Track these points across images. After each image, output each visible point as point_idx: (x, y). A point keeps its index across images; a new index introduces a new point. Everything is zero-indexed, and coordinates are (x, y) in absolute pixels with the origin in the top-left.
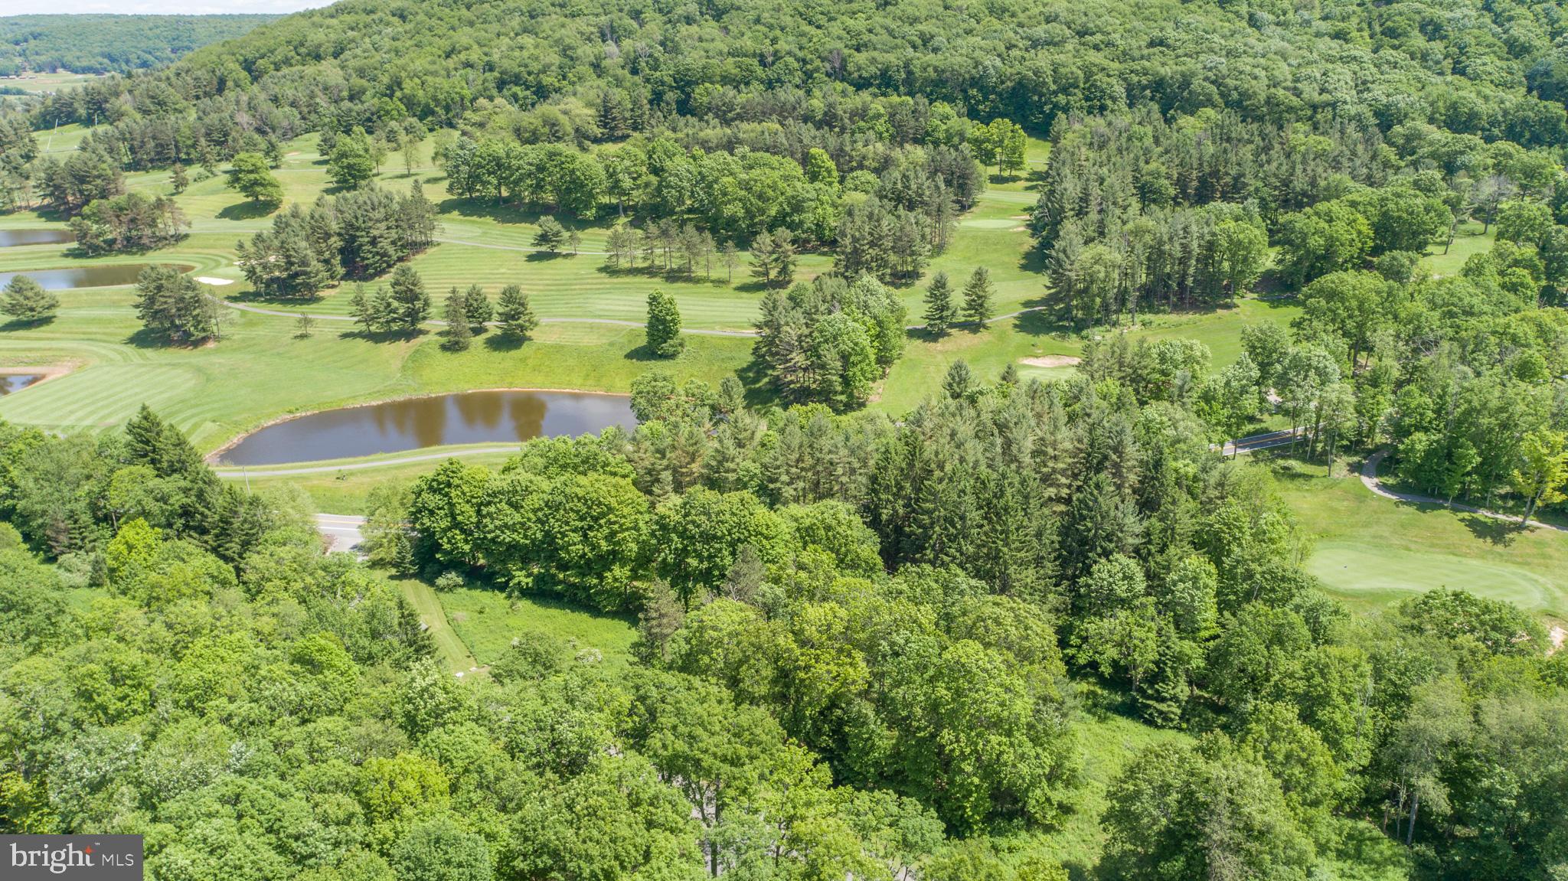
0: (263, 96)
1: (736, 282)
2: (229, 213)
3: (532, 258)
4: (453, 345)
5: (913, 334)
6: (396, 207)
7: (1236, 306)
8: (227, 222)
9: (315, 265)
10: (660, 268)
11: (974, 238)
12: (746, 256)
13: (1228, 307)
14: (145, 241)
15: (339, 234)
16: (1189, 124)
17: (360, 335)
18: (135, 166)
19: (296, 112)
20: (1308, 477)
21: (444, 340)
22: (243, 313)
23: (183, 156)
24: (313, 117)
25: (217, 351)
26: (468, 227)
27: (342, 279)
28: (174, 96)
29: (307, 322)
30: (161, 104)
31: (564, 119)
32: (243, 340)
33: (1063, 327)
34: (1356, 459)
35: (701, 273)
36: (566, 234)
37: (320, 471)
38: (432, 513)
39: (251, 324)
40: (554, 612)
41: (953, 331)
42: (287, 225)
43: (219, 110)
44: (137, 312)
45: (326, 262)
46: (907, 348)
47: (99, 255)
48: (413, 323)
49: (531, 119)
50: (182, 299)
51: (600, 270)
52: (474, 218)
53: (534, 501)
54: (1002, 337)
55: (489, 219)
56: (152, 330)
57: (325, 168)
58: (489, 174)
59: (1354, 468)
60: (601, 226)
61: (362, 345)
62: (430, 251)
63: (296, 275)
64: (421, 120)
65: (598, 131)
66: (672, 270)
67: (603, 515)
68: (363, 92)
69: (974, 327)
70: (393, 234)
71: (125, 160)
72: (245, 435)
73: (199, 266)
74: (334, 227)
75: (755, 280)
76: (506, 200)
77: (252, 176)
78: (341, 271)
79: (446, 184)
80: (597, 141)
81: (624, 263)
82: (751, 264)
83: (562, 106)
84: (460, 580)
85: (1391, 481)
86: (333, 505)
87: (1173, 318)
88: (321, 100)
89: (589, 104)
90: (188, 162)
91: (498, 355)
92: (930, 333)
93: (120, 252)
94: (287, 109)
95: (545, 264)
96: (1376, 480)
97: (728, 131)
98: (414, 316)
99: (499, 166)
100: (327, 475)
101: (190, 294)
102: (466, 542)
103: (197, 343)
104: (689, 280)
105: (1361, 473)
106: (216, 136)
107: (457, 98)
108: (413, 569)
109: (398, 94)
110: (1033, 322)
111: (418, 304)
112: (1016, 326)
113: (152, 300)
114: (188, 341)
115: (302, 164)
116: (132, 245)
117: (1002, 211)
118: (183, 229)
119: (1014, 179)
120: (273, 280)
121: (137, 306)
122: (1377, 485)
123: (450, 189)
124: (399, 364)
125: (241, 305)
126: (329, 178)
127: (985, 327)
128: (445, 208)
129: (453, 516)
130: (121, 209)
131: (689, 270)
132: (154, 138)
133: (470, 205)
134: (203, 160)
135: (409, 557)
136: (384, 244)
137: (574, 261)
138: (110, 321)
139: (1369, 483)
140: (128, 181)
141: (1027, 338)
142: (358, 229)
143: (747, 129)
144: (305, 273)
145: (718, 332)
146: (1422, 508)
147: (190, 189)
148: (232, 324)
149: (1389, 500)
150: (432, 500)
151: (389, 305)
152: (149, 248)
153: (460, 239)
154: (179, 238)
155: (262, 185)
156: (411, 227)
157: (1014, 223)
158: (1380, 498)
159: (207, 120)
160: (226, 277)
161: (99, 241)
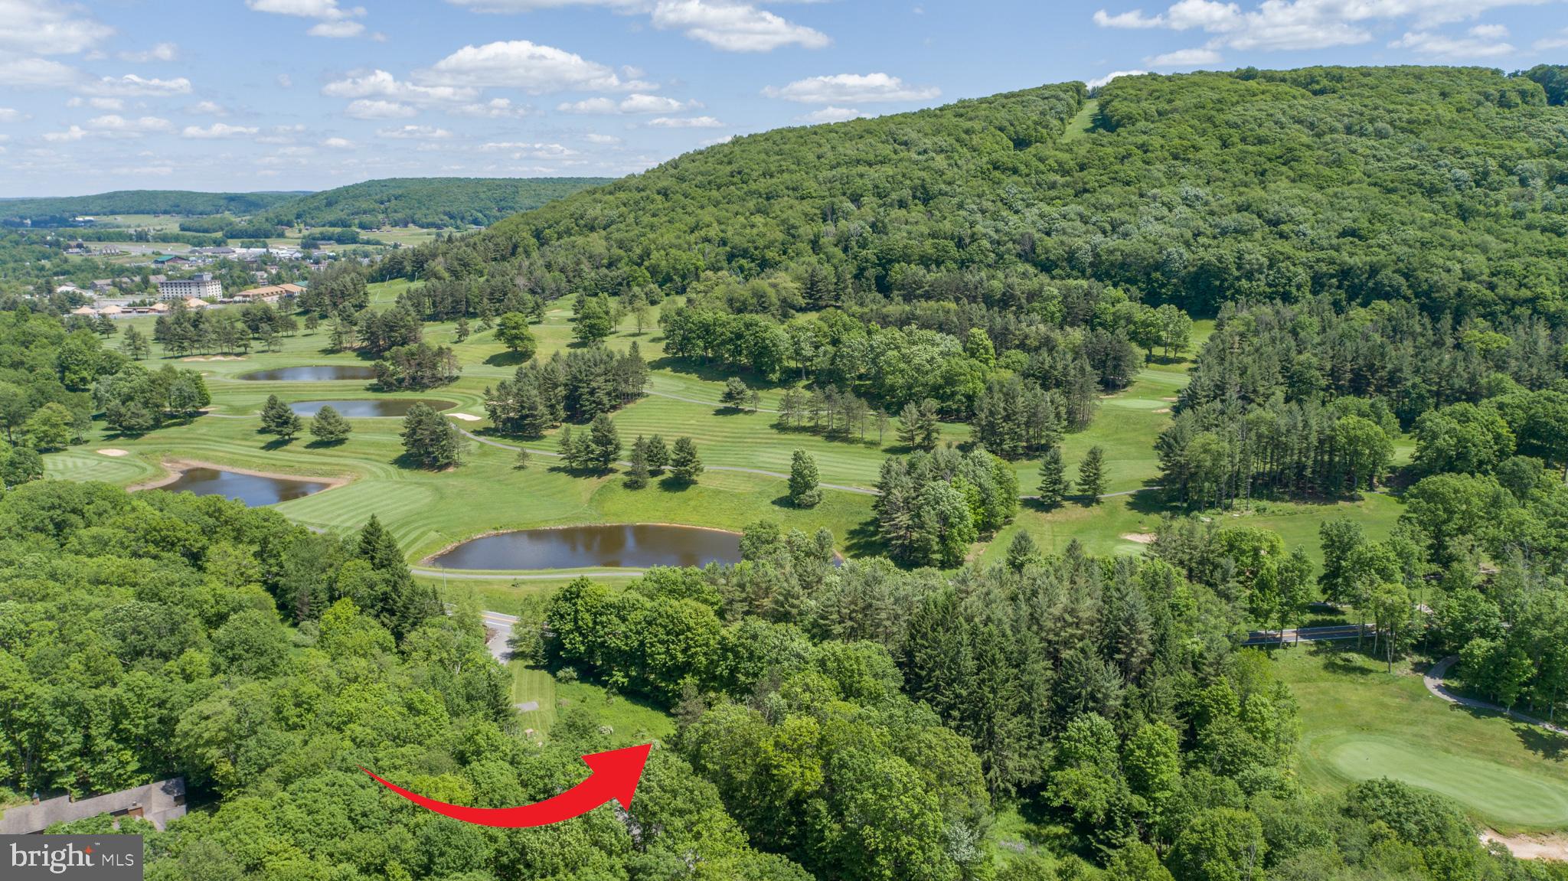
0: (541, 262)
1: (886, 445)
2: (495, 360)
3: (719, 412)
4: (633, 484)
5: (1028, 503)
6: (615, 363)
7: (1361, 499)
8: (491, 368)
9: (542, 409)
10: (824, 427)
11: (1117, 417)
12: (894, 421)
13: (1352, 499)
14: (426, 381)
15: (566, 385)
16: (1360, 315)
17: (565, 470)
18: (434, 318)
19: (563, 276)
20: (1364, 671)
21: (626, 479)
22: (482, 444)
23: (471, 310)
24: (577, 280)
25: (454, 474)
26: (676, 382)
27: (563, 421)
28: (477, 259)
29: (524, 456)
30: (466, 265)
31: (771, 292)
32: (476, 467)
33: (1176, 507)
34: (1424, 659)
35: (858, 435)
36: (750, 393)
37: (499, 579)
38: (562, 617)
39: (485, 454)
40: (639, 708)
41: (1065, 503)
42: (526, 375)
43: (504, 274)
44: (402, 440)
45: (552, 406)
46: (1018, 516)
47: (390, 391)
48: (606, 462)
49: (742, 290)
50: (434, 432)
51: (772, 426)
52: (683, 375)
53: (637, 616)
54: (1113, 512)
55: (694, 376)
56: (411, 455)
57: (573, 325)
58: (699, 337)
59: (1418, 668)
60: (783, 387)
61: (563, 477)
62: (640, 401)
63: (527, 416)
64: (660, 286)
65: (803, 302)
66: (834, 431)
67: (682, 632)
68: (620, 259)
69: (1087, 500)
70: (610, 387)
71: (428, 312)
72: (456, 544)
73: (460, 403)
74: (562, 379)
75: (903, 444)
76: (711, 360)
77: (514, 332)
78: (563, 414)
79: (663, 344)
80: (801, 310)
81: (793, 422)
82: (899, 429)
83: (772, 280)
84: (575, 675)
85: (1455, 684)
86: (501, 606)
87: (1291, 506)
88: (585, 267)
89: (798, 278)
90: (474, 315)
91: (667, 495)
92: (1042, 504)
93: (407, 388)
94: (557, 273)
95: (729, 418)
96: (1440, 682)
97: (907, 308)
98: (607, 457)
99: (707, 331)
100: (506, 581)
101: (441, 428)
102: (583, 643)
103: (441, 468)
104: (846, 440)
105: (1426, 674)
106: (497, 295)
107: (692, 268)
108: (544, 662)
109: (646, 263)
110: (1146, 501)
111: (610, 448)
112: (1128, 503)
113: (414, 432)
114: (436, 465)
115: (560, 321)
116: (416, 384)
117: (1155, 392)
118: (455, 373)
119: (1179, 361)
120: (509, 419)
121: (403, 435)
122: (1439, 687)
123: (666, 350)
124: (589, 496)
125: (482, 439)
126: (574, 334)
127: (1098, 502)
128: (658, 365)
129: (576, 622)
130: (413, 354)
131: (847, 431)
132: (452, 295)
133: (680, 362)
134: (483, 315)
135: (541, 652)
136: (601, 395)
137: (753, 417)
138: (385, 445)
139: (1431, 683)
140: (426, 330)
141: (1136, 515)
142: (581, 381)
143: (923, 307)
144: (533, 416)
145: (853, 489)
146: (1477, 714)
147: (470, 338)
148: (469, 453)
149: (1445, 702)
150: (565, 607)
151: (588, 446)
152: (428, 387)
153: (665, 392)
154: (452, 379)
155: (522, 339)
156: (626, 381)
157: (1161, 404)
158: (1436, 699)
159: (493, 283)
160: (476, 414)
161: (393, 380)
